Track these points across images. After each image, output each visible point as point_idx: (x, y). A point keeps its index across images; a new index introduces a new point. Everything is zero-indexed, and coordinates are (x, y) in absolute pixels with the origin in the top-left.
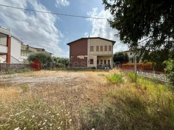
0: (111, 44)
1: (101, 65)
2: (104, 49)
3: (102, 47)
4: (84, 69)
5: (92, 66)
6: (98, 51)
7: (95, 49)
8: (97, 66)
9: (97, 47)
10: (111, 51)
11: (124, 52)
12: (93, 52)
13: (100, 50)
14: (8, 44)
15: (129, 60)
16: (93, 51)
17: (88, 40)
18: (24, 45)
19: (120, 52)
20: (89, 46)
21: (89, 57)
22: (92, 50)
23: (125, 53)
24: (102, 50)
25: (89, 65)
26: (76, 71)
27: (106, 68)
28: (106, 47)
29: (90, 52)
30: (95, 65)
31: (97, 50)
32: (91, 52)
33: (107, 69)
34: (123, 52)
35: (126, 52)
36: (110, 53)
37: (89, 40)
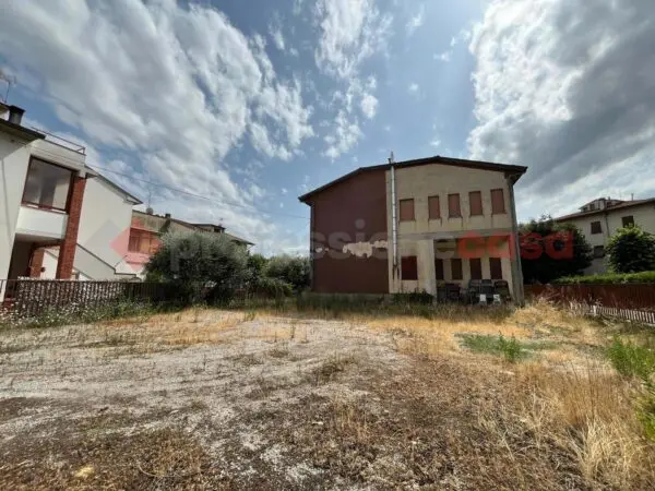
0: (500, 180)
1: (455, 282)
2: (465, 207)
3: (453, 198)
4: (372, 302)
5: (410, 286)
6: (439, 217)
7: (421, 209)
8: (439, 289)
9: (433, 201)
10: (504, 211)
11: (560, 221)
12: (412, 223)
13: (444, 211)
14: (73, 203)
15: (589, 259)
16: (412, 218)
17: (387, 173)
18: (157, 216)
19: (537, 221)
20: (392, 199)
21: (394, 249)
22: (407, 212)
23: (563, 224)
24: (455, 212)
25: (396, 285)
26: (336, 316)
27: (483, 298)
28: (475, 196)
29: (398, 224)
30: (427, 282)
31: (434, 213)
32: (403, 224)
33: (490, 300)
34: (551, 222)
35: (573, 223)
36: (500, 223)
37: (391, 174)
